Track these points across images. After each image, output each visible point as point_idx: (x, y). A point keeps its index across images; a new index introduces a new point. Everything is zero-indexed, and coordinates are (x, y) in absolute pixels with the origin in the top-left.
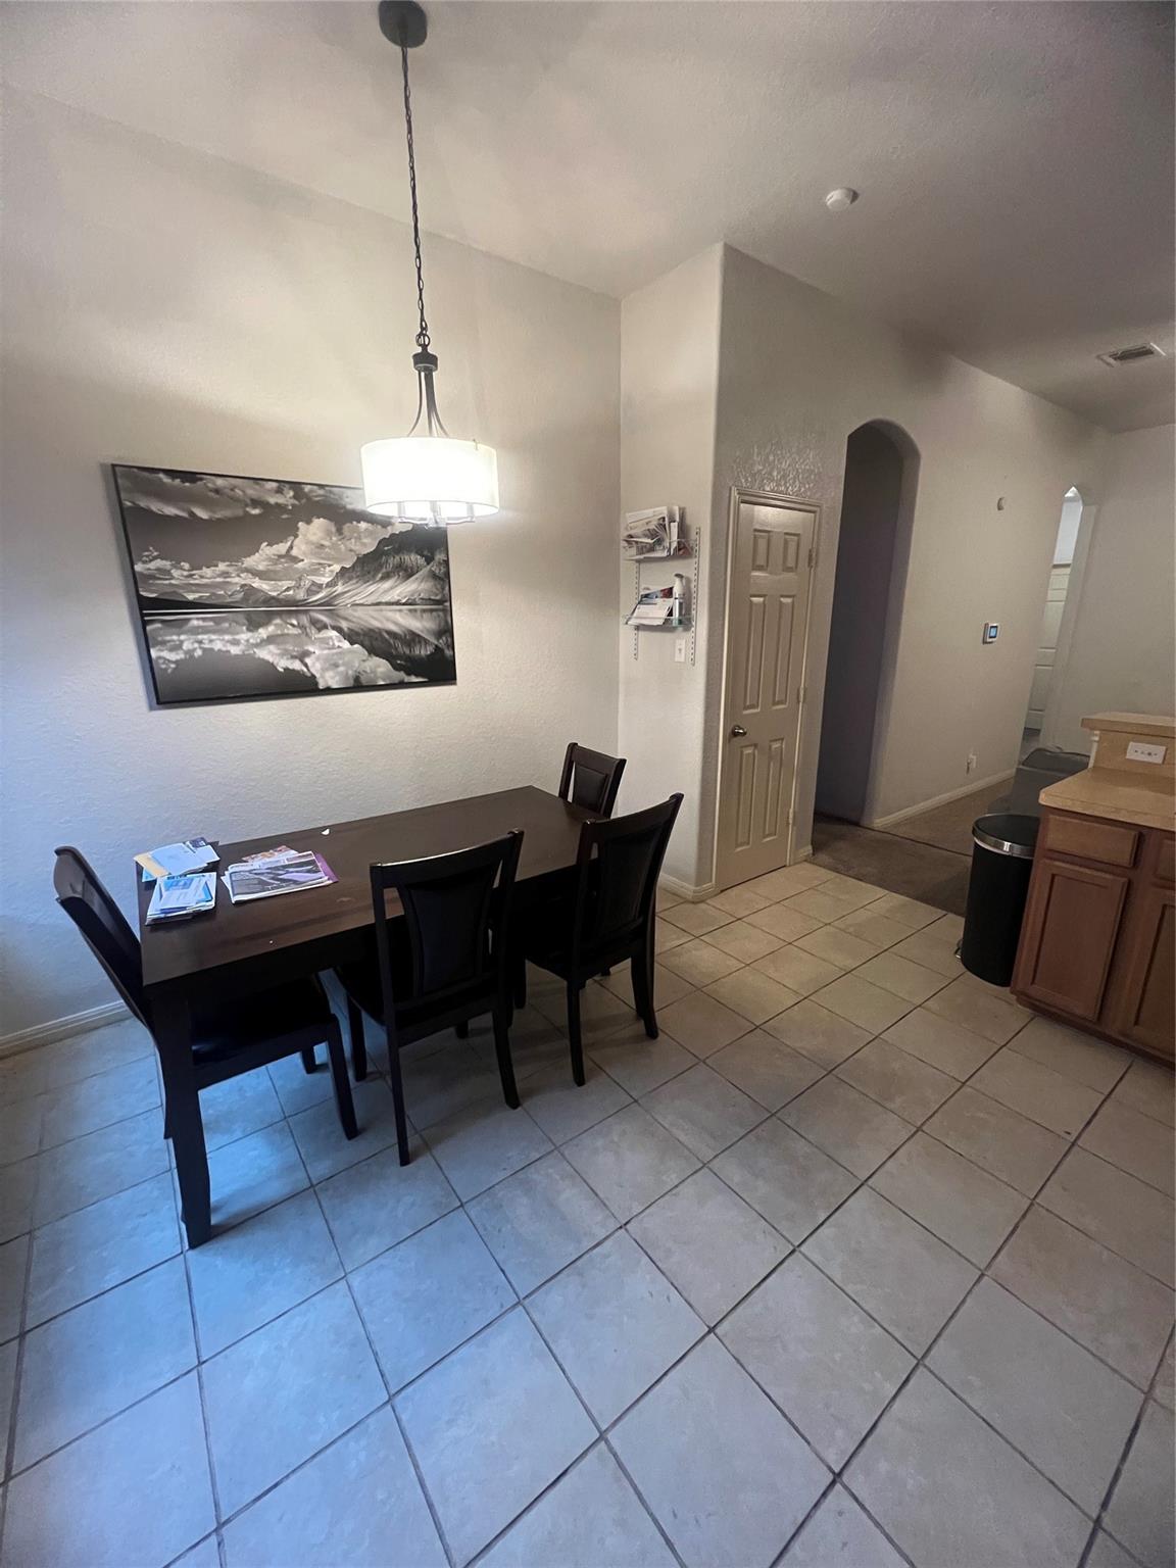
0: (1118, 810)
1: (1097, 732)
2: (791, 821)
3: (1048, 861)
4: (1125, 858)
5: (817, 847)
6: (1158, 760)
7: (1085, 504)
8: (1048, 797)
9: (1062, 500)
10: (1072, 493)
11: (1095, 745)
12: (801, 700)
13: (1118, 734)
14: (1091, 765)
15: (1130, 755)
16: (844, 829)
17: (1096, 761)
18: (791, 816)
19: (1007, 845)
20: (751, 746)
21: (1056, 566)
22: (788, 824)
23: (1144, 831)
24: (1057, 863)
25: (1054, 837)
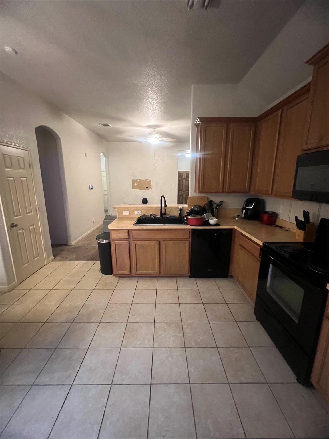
0: (123, 227)
1: (117, 210)
2: (43, 250)
3: (113, 242)
4: (127, 237)
5: (55, 255)
6: (128, 214)
7: (105, 157)
8: (110, 227)
9: (100, 156)
10: (102, 154)
11: (117, 213)
12: (38, 211)
13: (121, 209)
14: (117, 217)
15: (124, 214)
16: (63, 247)
17: (118, 217)
18: (43, 249)
19: (105, 240)
20: (21, 229)
21: (102, 171)
22: (43, 251)
23: (129, 230)
24: (115, 242)
25: (113, 235)
